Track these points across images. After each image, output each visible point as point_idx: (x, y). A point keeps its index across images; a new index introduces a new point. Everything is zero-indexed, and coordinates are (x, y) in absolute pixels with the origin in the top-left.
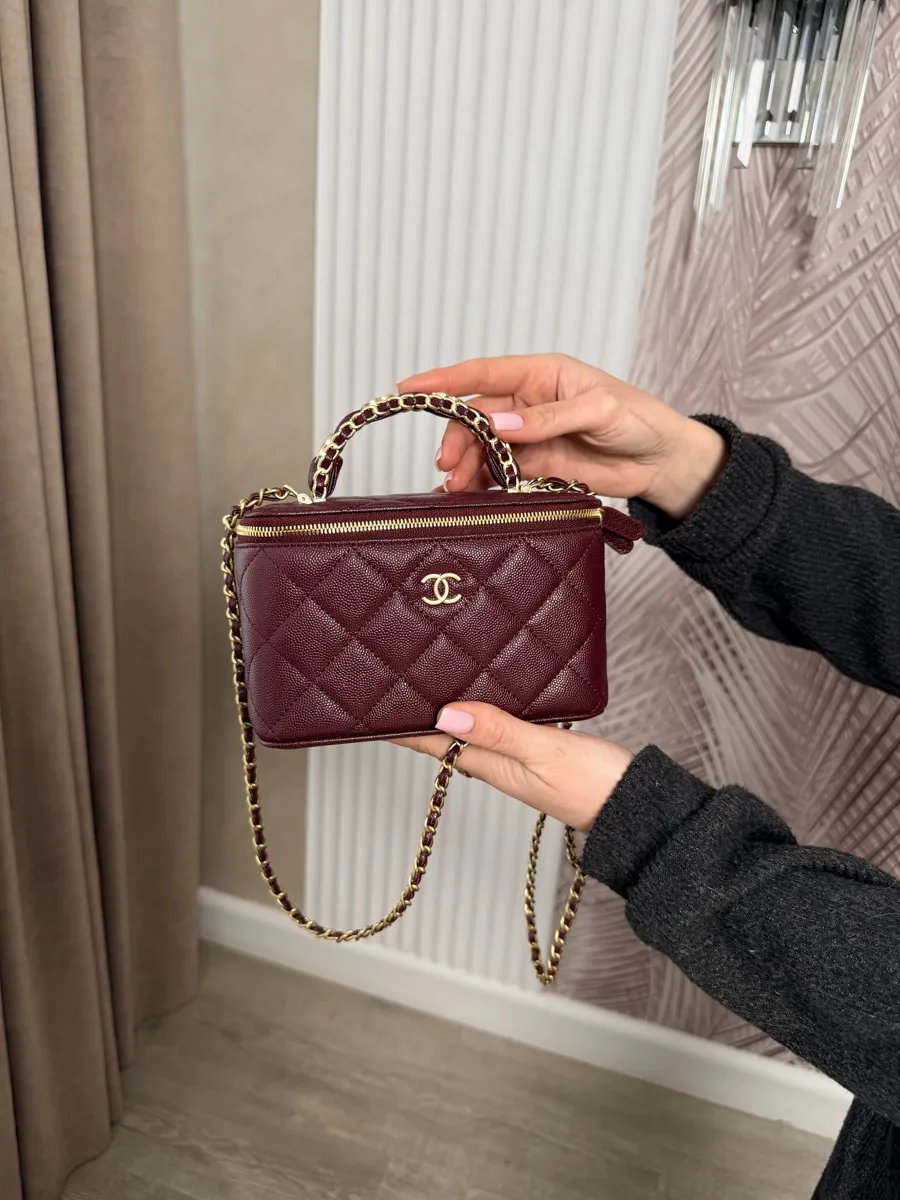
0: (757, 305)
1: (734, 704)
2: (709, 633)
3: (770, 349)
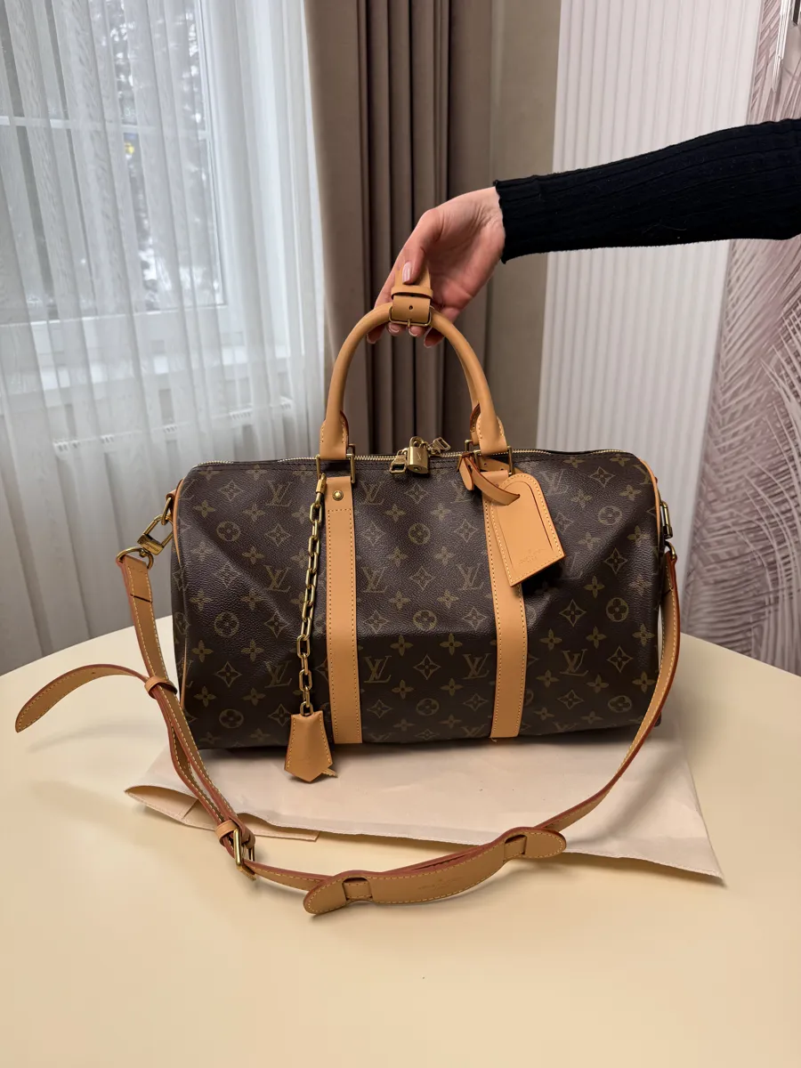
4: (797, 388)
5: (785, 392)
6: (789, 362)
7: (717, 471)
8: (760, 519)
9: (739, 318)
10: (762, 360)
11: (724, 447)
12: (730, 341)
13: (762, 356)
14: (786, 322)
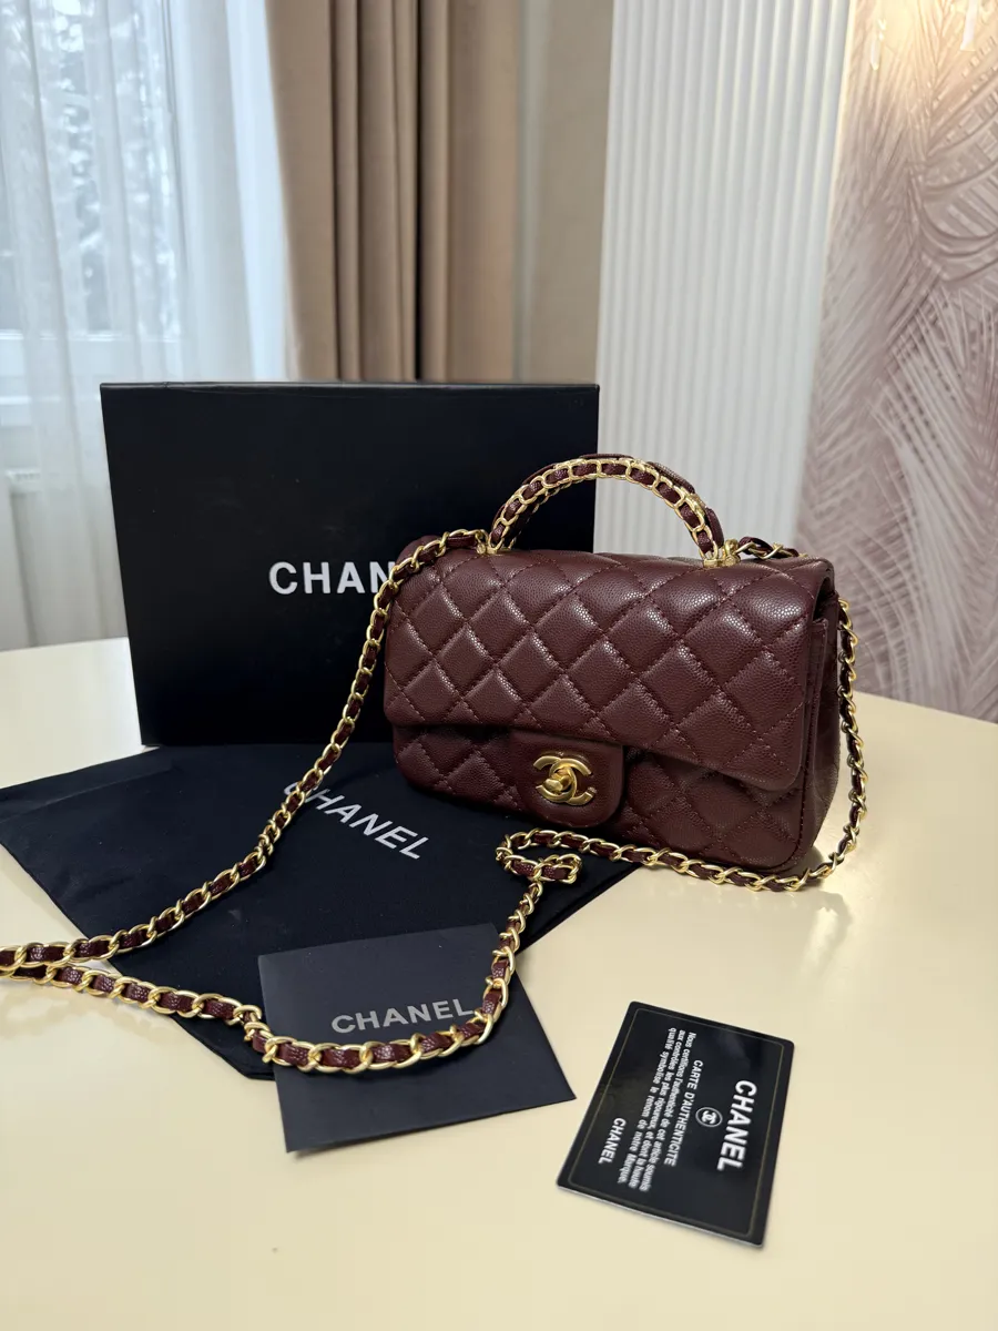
0: (935, 104)
1: (929, 474)
2: (905, 407)
3: (948, 140)
4: (910, 429)
5: (895, 436)
8: (869, 599)
10: (866, 398)
11: (822, 512)
13: (866, 394)
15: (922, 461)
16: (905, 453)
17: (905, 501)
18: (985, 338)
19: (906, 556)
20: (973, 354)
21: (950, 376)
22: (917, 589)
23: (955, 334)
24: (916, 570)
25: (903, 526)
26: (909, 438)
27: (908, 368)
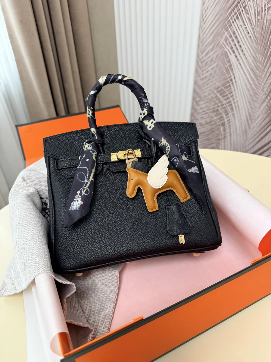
1: (240, 64)
4: (234, 49)
5: (229, 51)
6: (231, 37)
7: (200, 88)
8: (219, 106)
9: (208, 17)
10: (219, 37)
11: (203, 78)
12: (204, 28)
13: (219, 35)
14: (230, 18)
15: (238, 60)
16: (232, 57)
17: (232, 74)
18: (263, 14)
19: (232, 92)
20: (258, 20)
21: (249, 29)
22: (234, 103)
23: (252, 12)
24: (234, 97)
25: (231, 83)
26: (234, 52)
27: (234, 25)
